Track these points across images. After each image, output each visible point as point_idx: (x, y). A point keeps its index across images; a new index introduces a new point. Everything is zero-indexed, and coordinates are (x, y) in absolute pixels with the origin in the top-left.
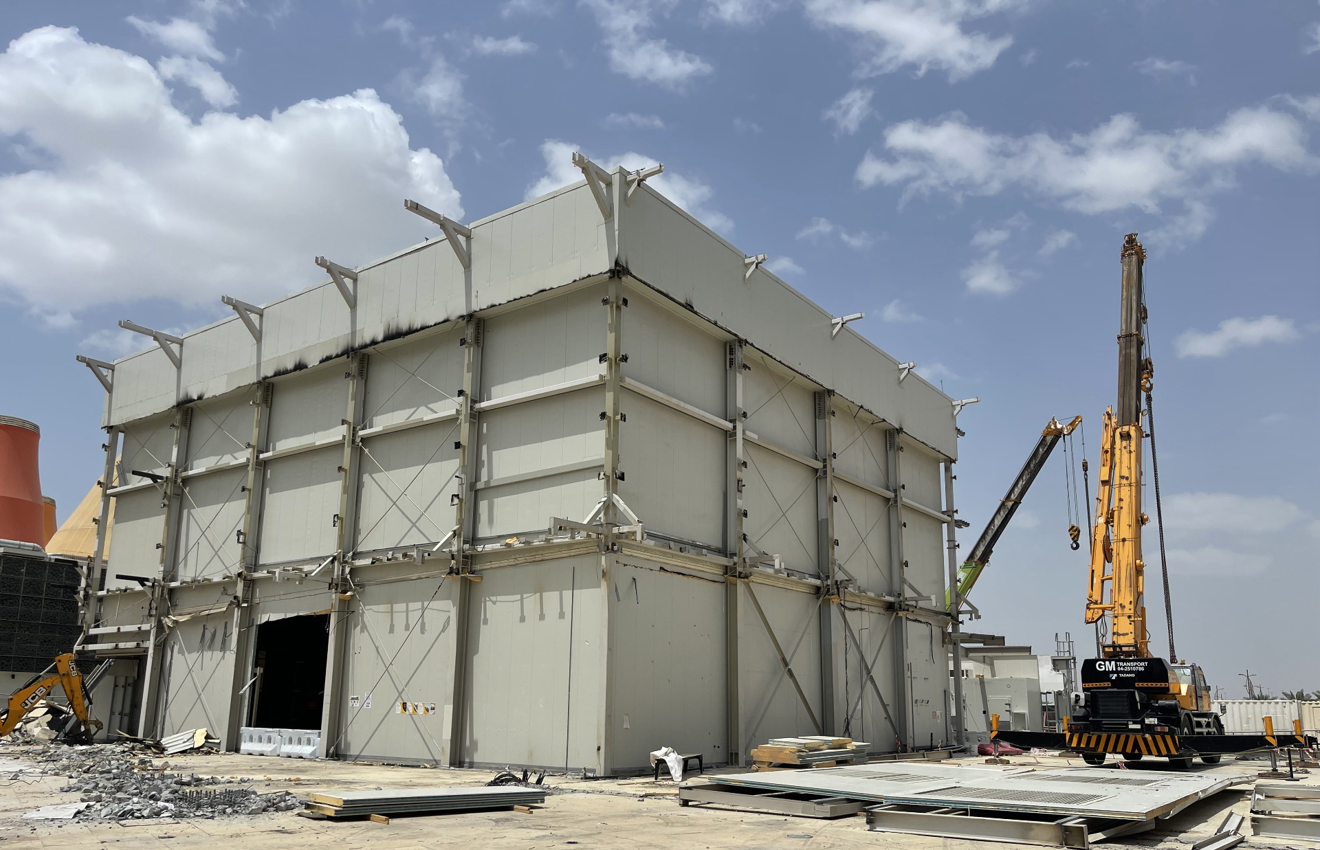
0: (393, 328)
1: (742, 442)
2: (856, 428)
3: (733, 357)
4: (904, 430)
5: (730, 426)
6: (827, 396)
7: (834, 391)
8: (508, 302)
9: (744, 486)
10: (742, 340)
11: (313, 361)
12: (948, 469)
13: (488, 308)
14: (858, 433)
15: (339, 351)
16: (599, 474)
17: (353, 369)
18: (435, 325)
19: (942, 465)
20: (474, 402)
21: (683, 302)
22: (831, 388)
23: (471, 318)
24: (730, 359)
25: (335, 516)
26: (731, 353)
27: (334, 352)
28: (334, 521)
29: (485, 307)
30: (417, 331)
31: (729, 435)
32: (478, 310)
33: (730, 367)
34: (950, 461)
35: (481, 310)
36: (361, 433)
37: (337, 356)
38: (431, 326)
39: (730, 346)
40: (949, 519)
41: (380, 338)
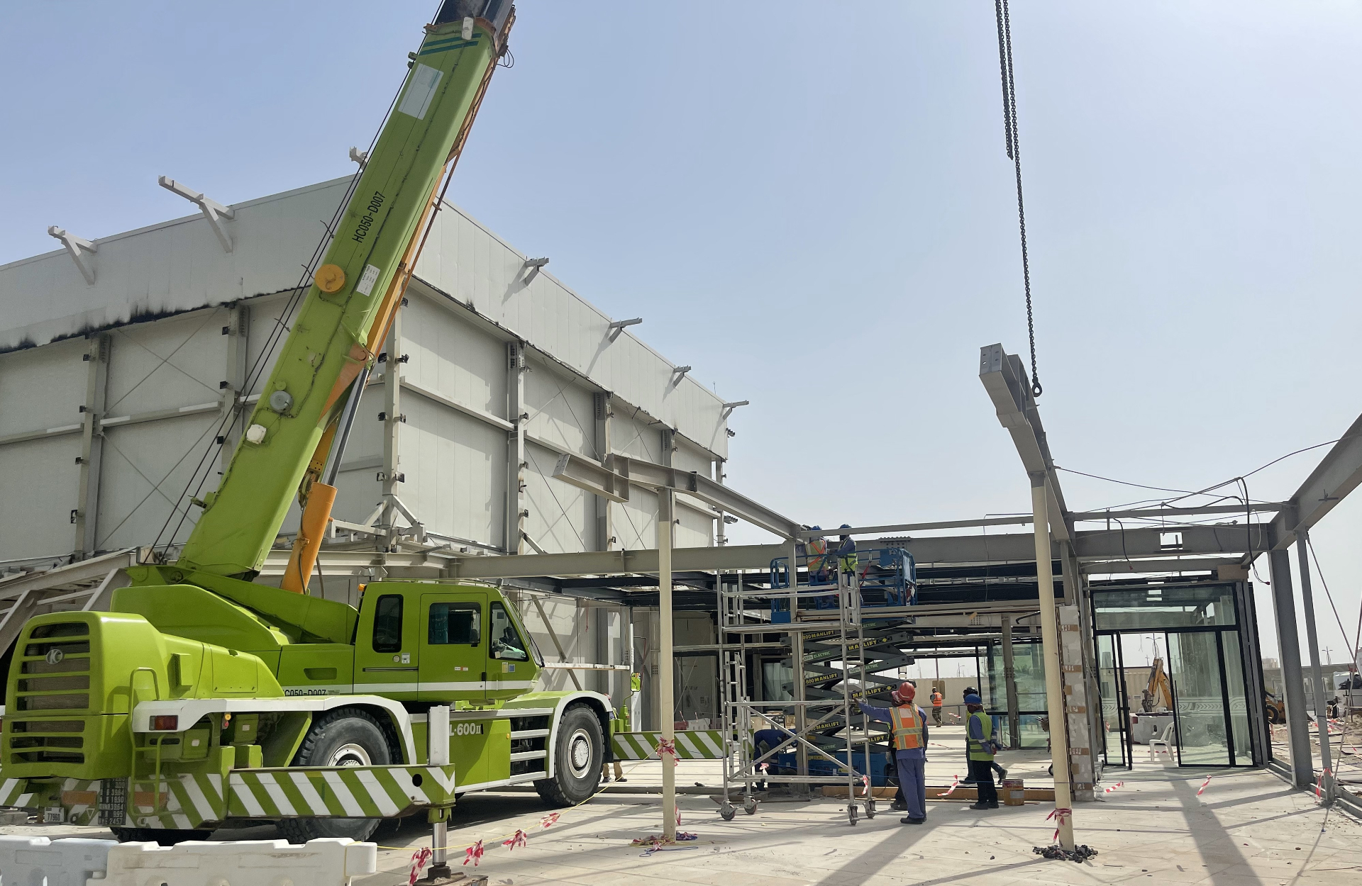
0: (142, 309)
1: (523, 442)
2: (634, 428)
3: (514, 357)
4: (679, 431)
5: (511, 425)
6: (606, 398)
7: (613, 393)
8: (278, 292)
9: (525, 486)
10: (524, 342)
11: (43, 339)
12: (718, 468)
13: (254, 297)
14: (636, 433)
15: (75, 330)
16: (378, 475)
17: (93, 349)
18: (193, 310)
19: (714, 464)
20: (238, 394)
21: (464, 302)
22: (609, 389)
23: (235, 305)
24: (511, 359)
25: (73, 511)
26: (512, 354)
27: (69, 331)
28: (72, 518)
29: (251, 296)
30: (171, 314)
31: (510, 435)
32: (243, 298)
33: (511, 367)
34: (721, 460)
35: (246, 298)
36: (103, 422)
37: (73, 336)
38: (188, 311)
39: (511, 346)
40: (719, 515)
41: (126, 319)
